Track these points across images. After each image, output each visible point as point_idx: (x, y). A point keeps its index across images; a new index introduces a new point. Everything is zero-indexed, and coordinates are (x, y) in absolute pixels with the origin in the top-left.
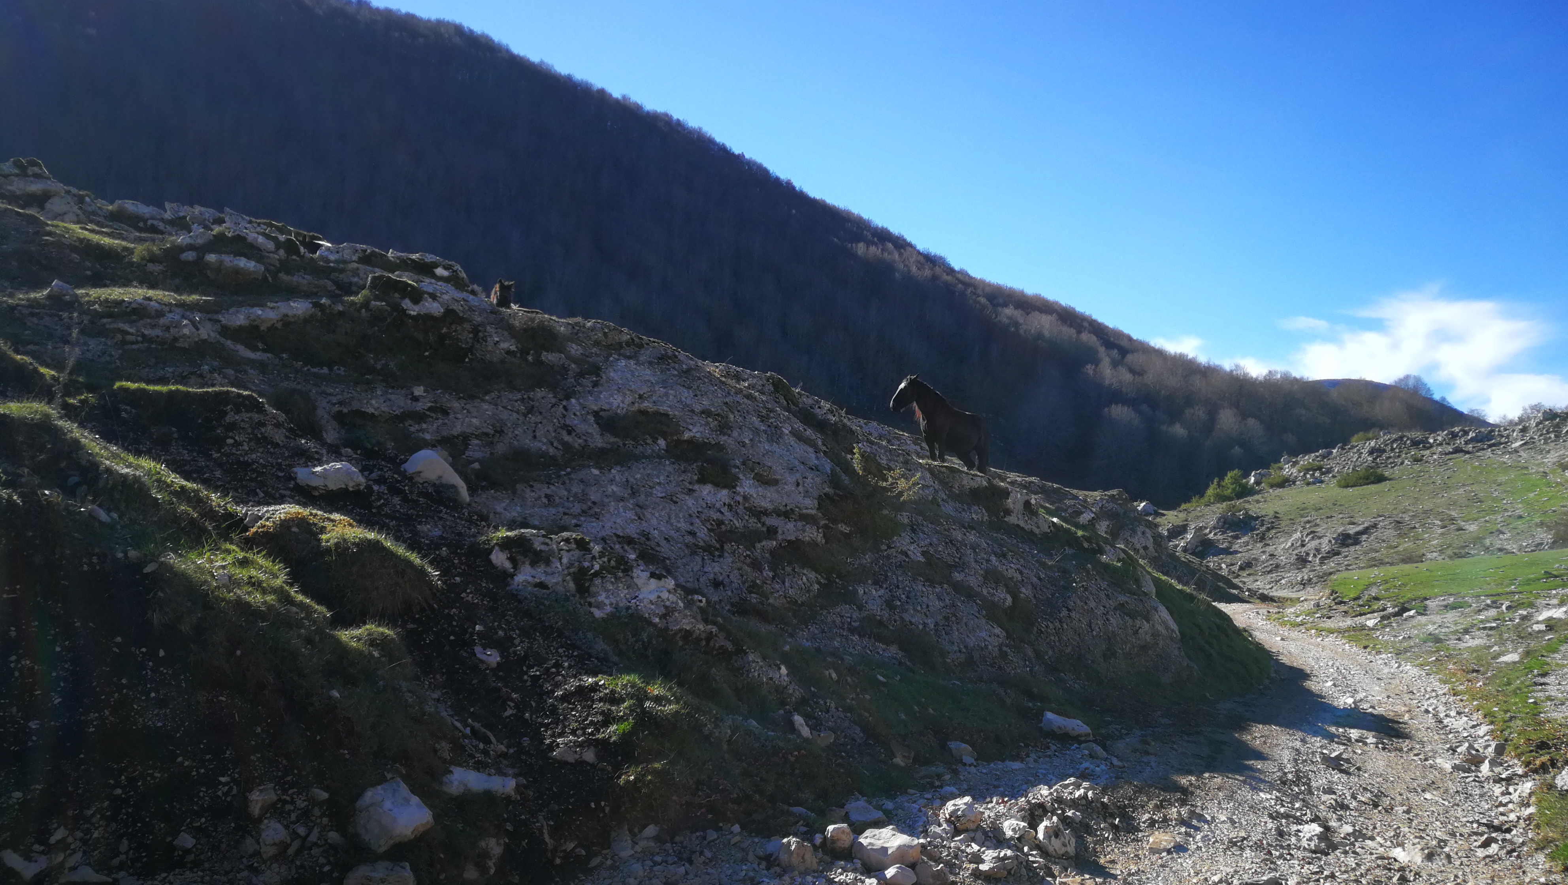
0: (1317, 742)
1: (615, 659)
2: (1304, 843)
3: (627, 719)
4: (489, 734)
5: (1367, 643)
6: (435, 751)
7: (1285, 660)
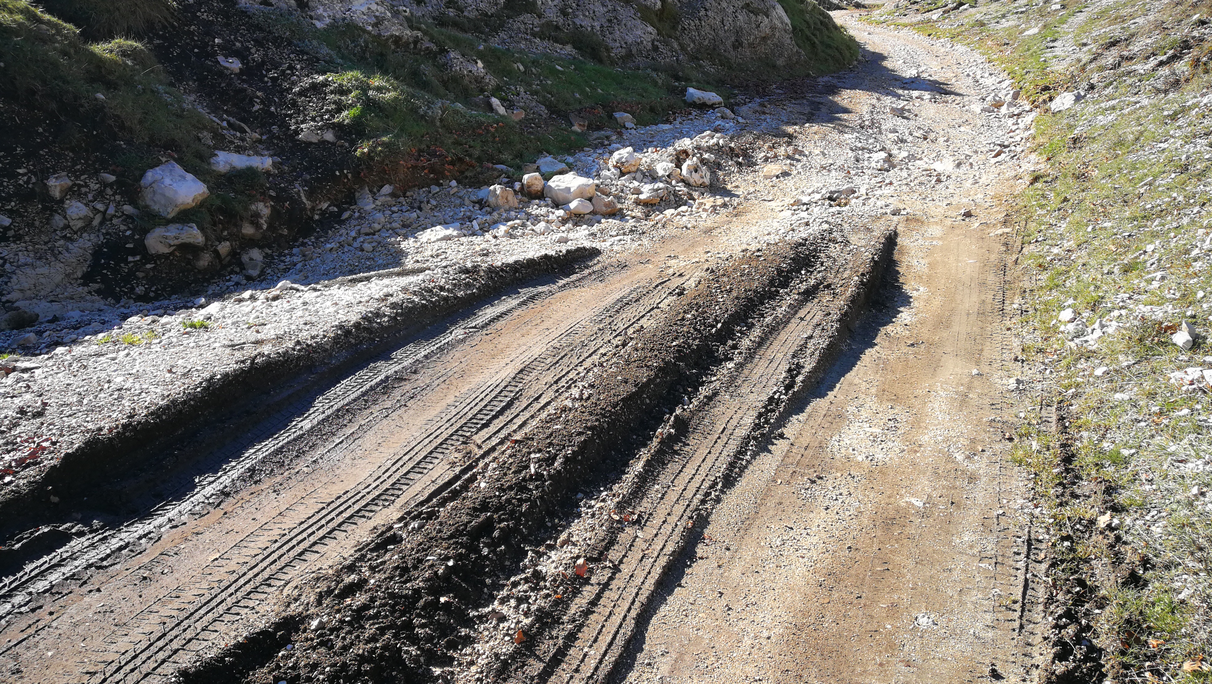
0: (888, 100)
1: (339, 61)
2: (873, 165)
3: (356, 106)
4: (243, 125)
5: (930, 32)
6: (199, 140)
7: (870, 48)
